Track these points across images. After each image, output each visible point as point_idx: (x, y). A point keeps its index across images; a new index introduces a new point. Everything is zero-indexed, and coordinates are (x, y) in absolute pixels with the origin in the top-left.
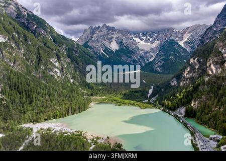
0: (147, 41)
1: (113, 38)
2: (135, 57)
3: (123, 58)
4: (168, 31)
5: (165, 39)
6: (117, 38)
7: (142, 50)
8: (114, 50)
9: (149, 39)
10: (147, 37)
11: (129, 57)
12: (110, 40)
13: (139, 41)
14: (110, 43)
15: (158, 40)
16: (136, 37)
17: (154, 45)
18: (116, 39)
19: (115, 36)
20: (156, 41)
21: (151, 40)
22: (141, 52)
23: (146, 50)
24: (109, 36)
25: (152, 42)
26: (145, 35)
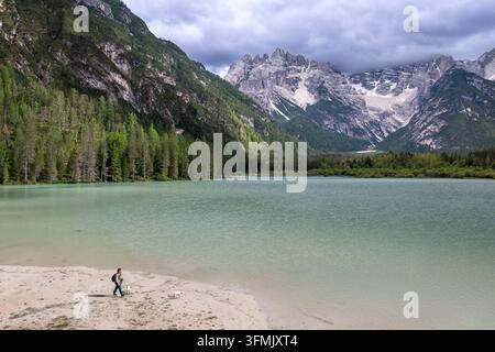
0: (383, 90)
1: (300, 80)
2: (358, 122)
3: (326, 123)
4: (438, 63)
5: (431, 82)
6: (310, 79)
7: (372, 109)
8: (304, 107)
9: (389, 86)
10: (382, 82)
11: (343, 121)
12: (293, 84)
13: (364, 90)
14: (293, 90)
15: (412, 86)
16: (355, 82)
17: (402, 99)
18: (308, 83)
19: (304, 76)
20: (407, 90)
21: (393, 86)
22: (371, 113)
23: (383, 109)
24: (290, 76)
25: (397, 92)
26: (377, 78)
